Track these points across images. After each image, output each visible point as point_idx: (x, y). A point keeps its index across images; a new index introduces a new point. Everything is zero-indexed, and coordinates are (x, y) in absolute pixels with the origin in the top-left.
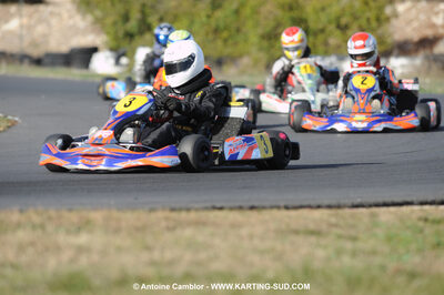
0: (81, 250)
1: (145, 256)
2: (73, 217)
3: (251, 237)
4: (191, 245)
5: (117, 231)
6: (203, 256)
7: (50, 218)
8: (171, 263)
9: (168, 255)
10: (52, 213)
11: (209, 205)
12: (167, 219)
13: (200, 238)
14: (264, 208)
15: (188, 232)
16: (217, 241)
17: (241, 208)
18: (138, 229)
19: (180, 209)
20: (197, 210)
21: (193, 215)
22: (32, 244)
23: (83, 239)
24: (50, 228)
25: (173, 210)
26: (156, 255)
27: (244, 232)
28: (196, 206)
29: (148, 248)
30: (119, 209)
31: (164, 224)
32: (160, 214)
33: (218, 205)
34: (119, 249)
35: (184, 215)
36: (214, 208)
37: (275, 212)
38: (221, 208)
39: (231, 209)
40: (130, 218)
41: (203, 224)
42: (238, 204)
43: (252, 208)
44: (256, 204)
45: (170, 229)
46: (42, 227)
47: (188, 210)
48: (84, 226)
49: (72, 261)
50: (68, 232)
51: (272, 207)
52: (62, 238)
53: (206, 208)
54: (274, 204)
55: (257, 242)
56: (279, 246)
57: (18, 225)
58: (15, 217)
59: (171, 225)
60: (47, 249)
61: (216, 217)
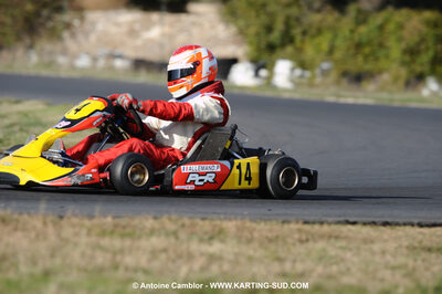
0: (212, 258)
1: (276, 267)
2: (206, 226)
3: (383, 252)
4: (323, 258)
5: (249, 241)
6: (334, 269)
7: (183, 226)
9: (300, 267)
10: (187, 221)
11: (342, 219)
12: (300, 231)
13: (332, 252)
14: (397, 224)
15: (320, 245)
16: (349, 255)
17: (374, 223)
18: (270, 241)
19: (314, 223)
20: (329, 224)
21: (326, 228)
22: (165, 250)
23: (216, 247)
24: (183, 235)
25: (306, 222)
26: (288, 266)
27: (376, 247)
28: (330, 220)
29: (280, 260)
30: (252, 220)
31: (296, 236)
32: (293, 226)
33: (352, 220)
34: (250, 259)
35: (317, 227)
36: (348, 222)
37: (408, 228)
38: (354, 223)
39: (365, 224)
40: (262, 229)
41: (337, 238)
42: (371, 219)
43: (385, 224)
44: (389, 220)
45: (301, 241)
46: (175, 234)
47: (322, 223)
48: (217, 235)
49: (204, 269)
50: (201, 240)
51: (405, 224)
52: (195, 246)
53: (339, 223)
54: (406, 220)
55: (388, 257)
56: (411, 263)
57: (152, 232)
58: (149, 223)
59: (304, 237)
60: (180, 257)
61: (350, 230)
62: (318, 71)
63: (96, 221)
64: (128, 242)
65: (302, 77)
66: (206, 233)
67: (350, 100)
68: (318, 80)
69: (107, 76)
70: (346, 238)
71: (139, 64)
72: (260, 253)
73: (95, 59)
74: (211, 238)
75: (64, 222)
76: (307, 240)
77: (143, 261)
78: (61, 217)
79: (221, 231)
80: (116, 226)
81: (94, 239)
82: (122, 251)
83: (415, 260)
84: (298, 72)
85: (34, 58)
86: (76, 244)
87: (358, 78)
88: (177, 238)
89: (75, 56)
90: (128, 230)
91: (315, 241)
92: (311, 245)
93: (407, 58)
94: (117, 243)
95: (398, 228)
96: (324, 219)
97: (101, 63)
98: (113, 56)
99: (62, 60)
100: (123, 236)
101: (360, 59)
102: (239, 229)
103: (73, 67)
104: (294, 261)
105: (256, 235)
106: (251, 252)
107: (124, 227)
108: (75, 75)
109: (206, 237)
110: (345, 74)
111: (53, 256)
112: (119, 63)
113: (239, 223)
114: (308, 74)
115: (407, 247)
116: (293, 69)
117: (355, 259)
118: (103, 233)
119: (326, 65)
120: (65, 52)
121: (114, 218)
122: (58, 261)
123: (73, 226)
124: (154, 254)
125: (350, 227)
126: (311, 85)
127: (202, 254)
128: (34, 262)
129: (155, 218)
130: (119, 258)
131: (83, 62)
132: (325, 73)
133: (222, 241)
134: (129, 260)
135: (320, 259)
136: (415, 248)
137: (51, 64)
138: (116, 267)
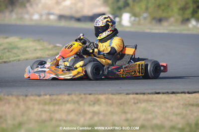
0: (95, 113)
1: (124, 117)
2: (91, 98)
3: (172, 107)
4: (145, 111)
5: (112, 104)
6: (150, 116)
7: (81, 98)
8: (135, 120)
9: (134, 116)
10: (83, 96)
11: (154, 91)
13: (149, 108)
14: (178, 93)
15: (143, 105)
16: (156, 109)
17: (168, 93)
18: (121, 104)
19: (140, 94)
20: (148, 94)
21: (146, 97)
22: (73, 110)
23: (96, 108)
24: (81, 103)
25: (137, 94)
26: (129, 116)
27: (169, 105)
29: (125, 113)
31: (133, 101)
32: (131, 96)
33: (158, 91)
34: (112, 113)
35: (142, 96)
36: (156, 93)
37: (183, 95)
38: (159, 93)
39: (163, 93)
40: (117, 98)
41: (151, 101)
43: (173, 93)
44: (175, 91)
45: (135, 103)
46: (78, 102)
47: (144, 94)
48: (97, 102)
49: (91, 119)
50: (90, 105)
51: (182, 93)
52: (87, 108)
53: (152, 93)
54: (182, 91)
55: (174, 110)
56: (184, 112)
57: (68, 102)
58: (66, 97)
59: (136, 101)
60: (80, 113)
61: (157, 97)
62: (141, 18)
63: (42, 98)
64: (57, 107)
65: (134, 21)
66: (92, 101)
67: (157, 31)
68: (142, 22)
69: (47, 23)
70: (155, 101)
71: (61, 17)
72: (116, 110)
73: (41, 15)
74: (94, 104)
75: (28, 98)
76: (137, 103)
77: (64, 116)
78: (26, 96)
79: (98, 100)
80: (51, 99)
81: (41, 106)
82: (54, 112)
83: (186, 111)
84: (133, 18)
85: (14, 16)
86: (33, 109)
87: (160, 20)
88: (79, 104)
89: (32, 14)
90: (57, 101)
91: (141, 103)
92: (139, 105)
93: (181, 12)
94: (52, 108)
95: (178, 95)
96: (145, 91)
97: (44, 17)
98: (49, 14)
99: (26, 16)
100: (54, 104)
101: (160, 12)
102: (107, 99)
103: (31, 20)
104: (132, 113)
105: (114, 101)
106: (112, 110)
107: (55, 100)
108: (33, 23)
109: (92, 103)
110: (154, 19)
111: (23, 115)
112: (52, 17)
113: (106, 96)
114: (137, 19)
115: (183, 105)
116: (130, 17)
117: (159, 111)
118: (45, 104)
119: (145, 15)
120: (27, 13)
121: (50, 95)
122: (25, 118)
123: (32, 100)
124: (68, 112)
125: (157, 95)
126: (139, 24)
127: (90, 112)
128: (14, 118)
129: (69, 95)
130: (52, 115)
131: (36, 17)
132: (145, 18)
133: (99, 105)
134: (57, 116)
135: (144, 111)
136: (186, 105)
137: (21, 18)
138: (51, 119)
